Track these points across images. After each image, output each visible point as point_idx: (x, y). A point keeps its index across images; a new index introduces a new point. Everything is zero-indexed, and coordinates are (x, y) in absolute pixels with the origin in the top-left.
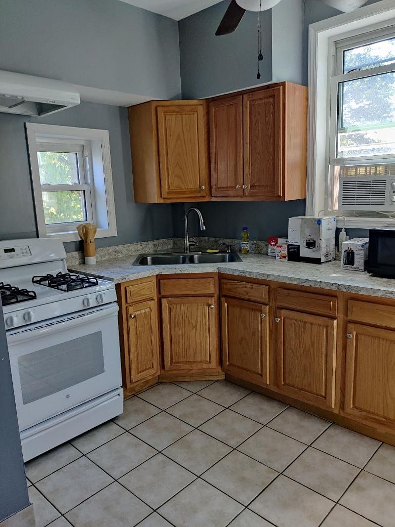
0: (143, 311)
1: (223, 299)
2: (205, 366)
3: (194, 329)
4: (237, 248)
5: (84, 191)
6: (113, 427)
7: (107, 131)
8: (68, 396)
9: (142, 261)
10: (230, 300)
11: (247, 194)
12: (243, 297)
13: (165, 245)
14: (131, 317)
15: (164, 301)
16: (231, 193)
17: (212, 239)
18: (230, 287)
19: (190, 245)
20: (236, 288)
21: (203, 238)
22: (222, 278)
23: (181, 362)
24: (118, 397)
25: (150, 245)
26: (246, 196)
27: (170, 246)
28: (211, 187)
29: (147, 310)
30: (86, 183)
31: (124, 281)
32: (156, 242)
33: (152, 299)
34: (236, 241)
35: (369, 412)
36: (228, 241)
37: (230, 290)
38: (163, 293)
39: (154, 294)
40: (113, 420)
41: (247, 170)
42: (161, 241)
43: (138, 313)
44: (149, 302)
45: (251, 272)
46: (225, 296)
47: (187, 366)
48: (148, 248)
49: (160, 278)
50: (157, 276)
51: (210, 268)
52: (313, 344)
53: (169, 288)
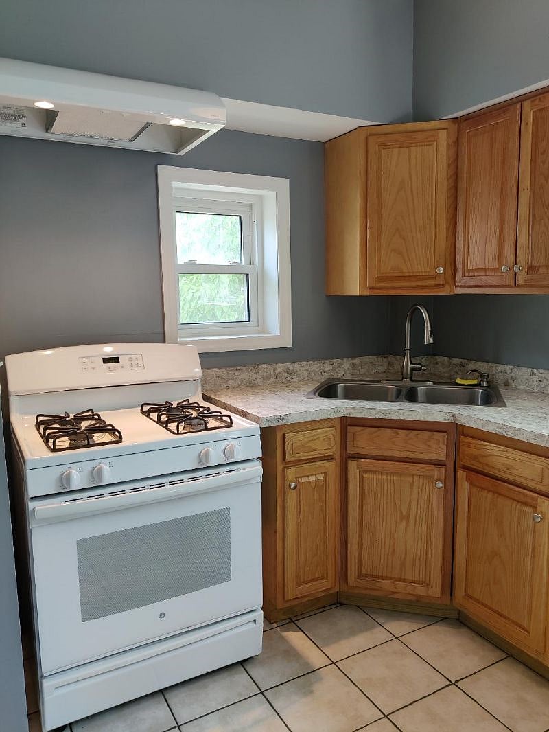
0: (313, 479)
1: (462, 474)
2: (421, 591)
3: (404, 523)
4: (500, 379)
5: (248, 275)
6: (241, 678)
7: (287, 180)
8: (162, 615)
9: (328, 391)
10: (475, 476)
11: (520, 281)
12: (500, 475)
13: (373, 366)
14: (290, 486)
15: (352, 464)
16: (492, 280)
17: (456, 361)
18: (475, 452)
19: (412, 370)
20: (488, 456)
21: (439, 359)
22: (457, 433)
23: (378, 577)
24: (253, 625)
25: (347, 364)
26: (519, 286)
27: (381, 369)
28: (455, 271)
29: (321, 477)
30: (252, 263)
31: (281, 423)
32: (357, 361)
33: (330, 458)
34: (500, 367)
36: (484, 367)
37: (475, 458)
38: (351, 449)
39: (335, 450)
40: (242, 663)
41: (522, 239)
42: (366, 359)
43: (303, 480)
44: (326, 464)
45: (519, 430)
46: (465, 468)
47: (387, 585)
48: (344, 369)
49: (348, 424)
50: (343, 419)
53: (362, 442)
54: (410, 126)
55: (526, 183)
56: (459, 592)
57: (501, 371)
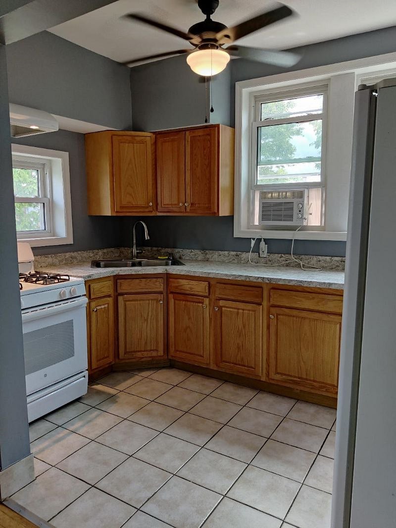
0: (103, 307)
1: (171, 296)
2: (154, 354)
3: (146, 323)
4: (177, 256)
5: (44, 204)
6: (79, 405)
7: (68, 153)
8: (46, 375)
9: (97, 264)
10: (177, 295)
11: (188, 210)
12: (188, 292)
13: (112, 253)
14: (94, 311)
15: (120, 299)
16: (175, 209)
17: (155, 249)
18: (177, 285)
19: (137, 253)
20: (181, 286)
21: (146, 248)
22: (168, 277)
23: (134, 352)
24: (84, 378)
25: (100, 252)
26: (188, 212)
27: (117, 255)
28: (157, 205)
29: (106, 306)
30: (45, 196)
31: (90, 279)
32: (105, 251)
33: (109, 296)
34: (177, 250)
35: (288, 375)
36: (169, 250)
37: (177, 287)
38: (119, 291)
39: (111, 291)
40: (78, 400)
41: (188, 191)
42: (109, 250)
43: (98, 308)
44: (108, 299)
45: (195, 272)
46: (172, 293)
47: (139, 354)
48: (99, 255)
49: (117, 278)
50: (114, 276)
51: (160, 270)
52: (244, 327)
53: (125, 287)
54: (133, 133)
55: (188, 167)
56: (172, 350)
57: (178, 252)
